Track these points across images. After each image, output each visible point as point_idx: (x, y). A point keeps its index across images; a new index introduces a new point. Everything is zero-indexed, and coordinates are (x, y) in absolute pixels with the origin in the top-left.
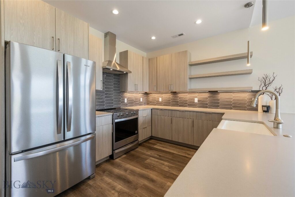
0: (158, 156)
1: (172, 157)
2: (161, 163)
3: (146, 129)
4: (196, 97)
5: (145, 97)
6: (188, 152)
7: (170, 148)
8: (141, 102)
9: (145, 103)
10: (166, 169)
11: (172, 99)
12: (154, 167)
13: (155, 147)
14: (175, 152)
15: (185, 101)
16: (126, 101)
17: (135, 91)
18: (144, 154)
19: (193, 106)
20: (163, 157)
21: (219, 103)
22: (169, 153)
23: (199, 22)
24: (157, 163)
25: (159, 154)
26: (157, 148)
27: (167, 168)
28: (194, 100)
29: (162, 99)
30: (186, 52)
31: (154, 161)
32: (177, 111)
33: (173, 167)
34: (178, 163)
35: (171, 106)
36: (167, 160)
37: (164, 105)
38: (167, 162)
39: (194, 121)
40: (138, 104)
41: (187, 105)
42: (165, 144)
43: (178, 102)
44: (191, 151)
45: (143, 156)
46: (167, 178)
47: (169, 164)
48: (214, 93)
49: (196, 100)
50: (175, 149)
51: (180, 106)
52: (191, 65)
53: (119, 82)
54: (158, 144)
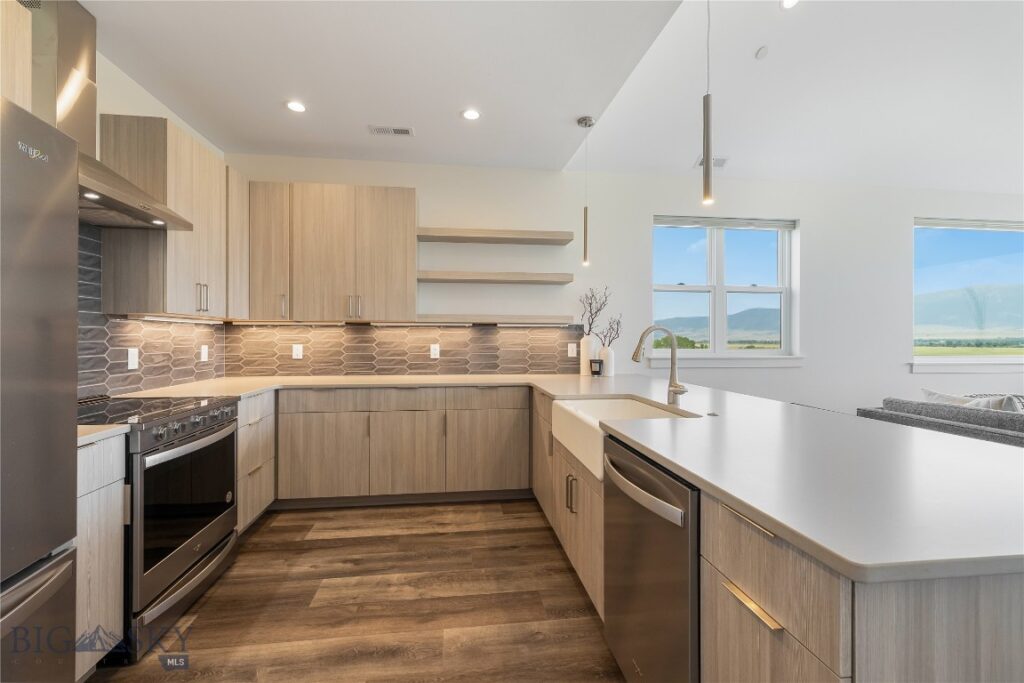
0: (349, 566)
1: (400, 551)
2: (378, 584)
3: (257, 475)
4: (435, 341)
5: (218, 340)
6: (437, 518)
7: (372, 523)
8: (205, 364)
9: (217, 369)
10: (409, 594)
11: (347, 349)
12: (361, 606)
13: (311, 536)
14: (397, 532)
15: (399, 355)
16: (133, 362)
17: (195, 314)
18: (285, 578)
19: (425, 368)
20: (369, 560)
21: (497, 357)
22: (381, 540)
23: (472, 114)
24: (365, 590)
25: (349, 557)
26: (321, 537)
27: (407, 588)
28: (429, 350)
29: (305, 349)
30: (410, 193)
31: (347, 586)
32: (389, 391)
33: (424, 578)
34: (430, 562)
35: (347, 374)
36: (390, 564)
37: (314, 373)
38: (395, 573)
39: (448, 415)
40: (188, 373)
41: (405, 367)
42: (343, 517)
43: (373, 358)
44: (440, 513)
45: (287, 587)
46: (432, 620)
47: (405, 575)
48: (485, 328)
49: (435, 352)
50: (389, 522)
51: (380, 372)
52: (422, 239)
53: (98, 264)
54: (318, 525)
